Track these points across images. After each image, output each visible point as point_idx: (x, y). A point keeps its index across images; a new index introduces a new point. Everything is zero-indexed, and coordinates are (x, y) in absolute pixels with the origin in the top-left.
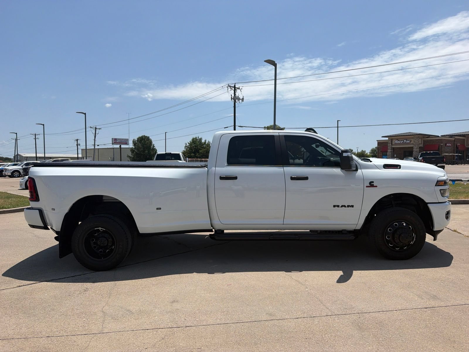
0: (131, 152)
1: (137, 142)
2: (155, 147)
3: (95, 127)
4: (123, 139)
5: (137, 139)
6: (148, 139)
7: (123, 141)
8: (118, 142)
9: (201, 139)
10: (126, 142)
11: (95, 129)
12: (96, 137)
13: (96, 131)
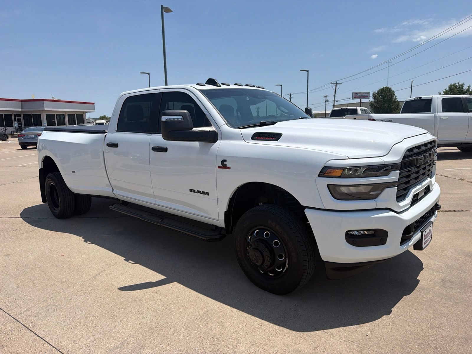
0: (370, 106)
1: (377, 95)
2: (397, 99)
3: (336, 82)
4: (363, 93)
5: (378, 91)
6: (389, 90)
7: (364, 95)
8: (358, 96)
9: (462, 85)
10: (366, 95)
11: (335, 84)
12: (336, 93)
13: (337, 86)
